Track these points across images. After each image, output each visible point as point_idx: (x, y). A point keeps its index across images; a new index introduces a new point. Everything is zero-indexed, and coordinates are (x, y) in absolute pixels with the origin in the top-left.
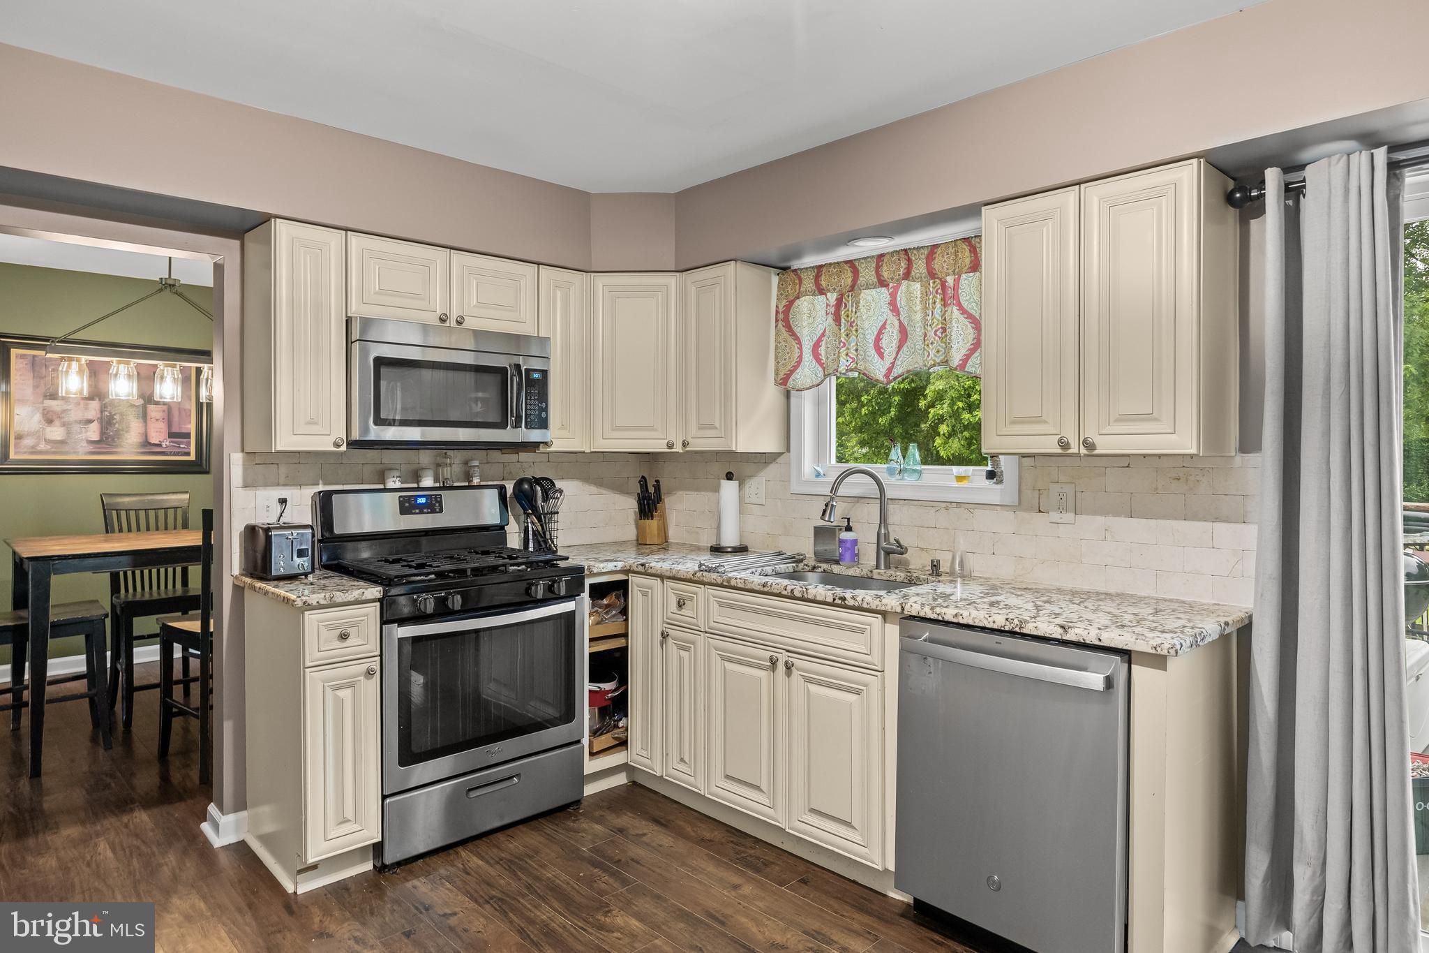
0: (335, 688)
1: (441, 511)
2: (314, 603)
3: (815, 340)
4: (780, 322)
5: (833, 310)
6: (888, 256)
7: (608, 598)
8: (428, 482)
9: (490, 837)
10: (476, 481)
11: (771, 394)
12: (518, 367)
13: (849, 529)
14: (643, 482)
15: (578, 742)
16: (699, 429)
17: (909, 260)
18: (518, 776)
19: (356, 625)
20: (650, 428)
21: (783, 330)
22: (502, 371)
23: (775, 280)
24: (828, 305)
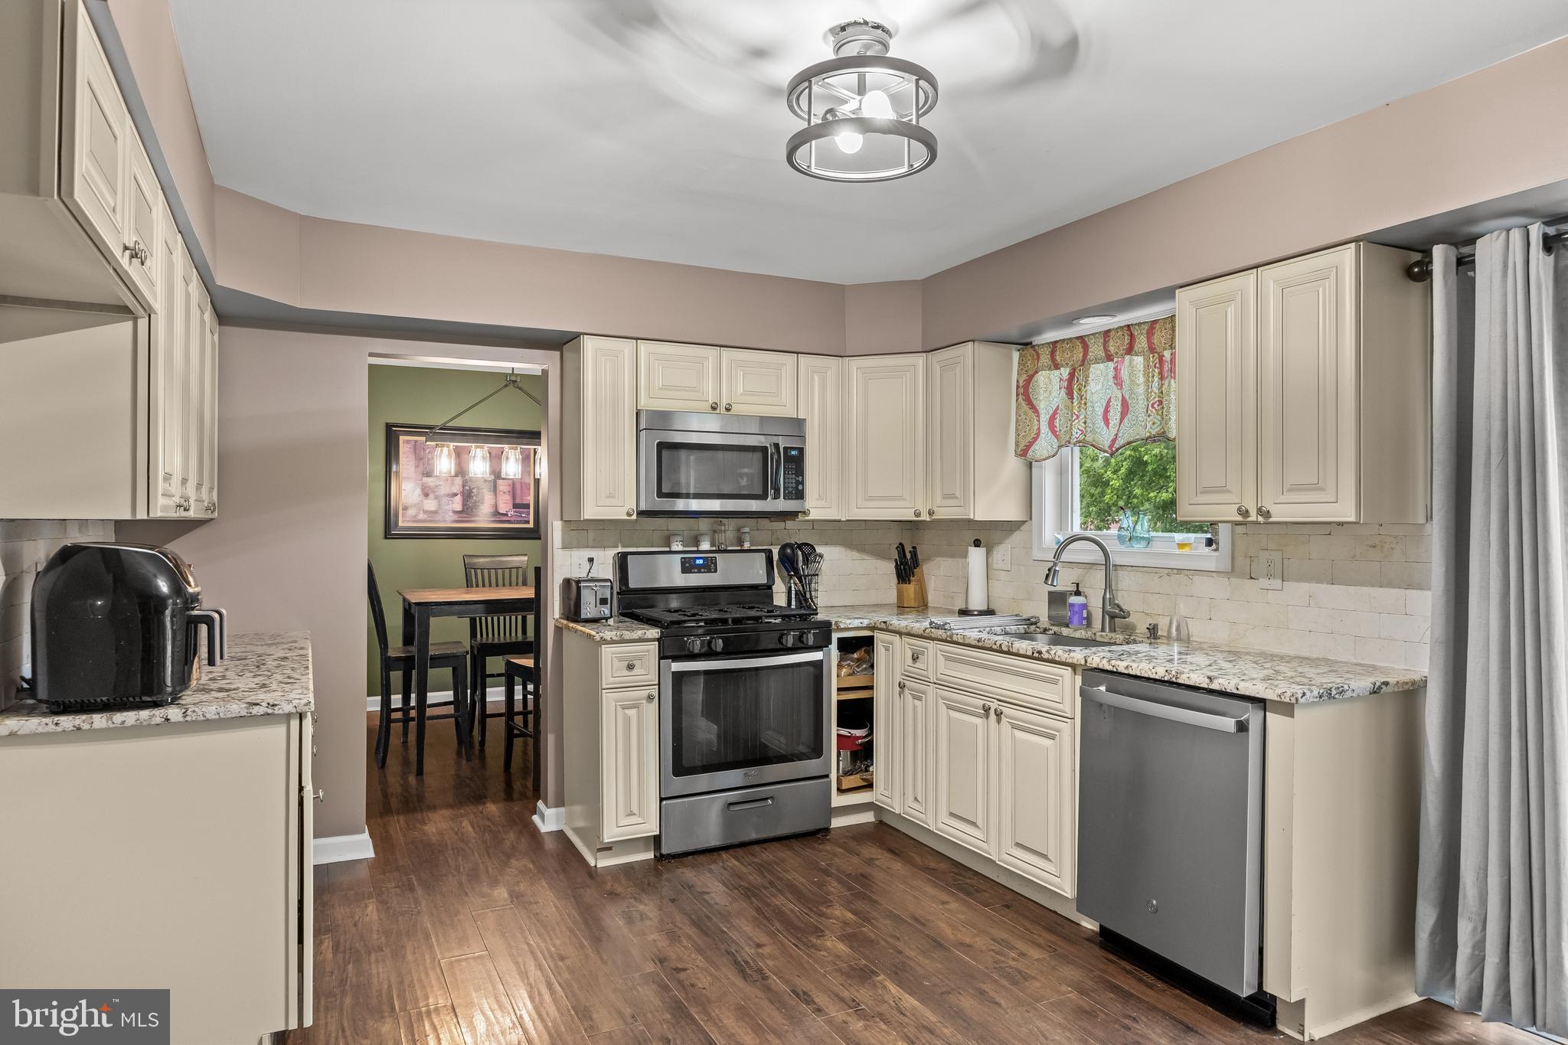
0: (624, 708)
1: (716, 571)
2: (609, 639)
3: (1051, 412)
4: (1021, 397)
5: (1065, 384)
6: (1113, 332)
7: (858, 653)
8: (705, 546)
9: (749, 847)
10: (747, 546)
11: (1013, 465)
12: (777, 446)
13: (1078, 593)
14: (901, 548)
15: (827, 776)
16: (943, 498)
17: (1132, 336)
18: (771, 798)
19: (640, 658)
20: (900, 498)
21: (1023, 403)
22: (764, 449)
23: (1016, 355)
24: (1061, 380)
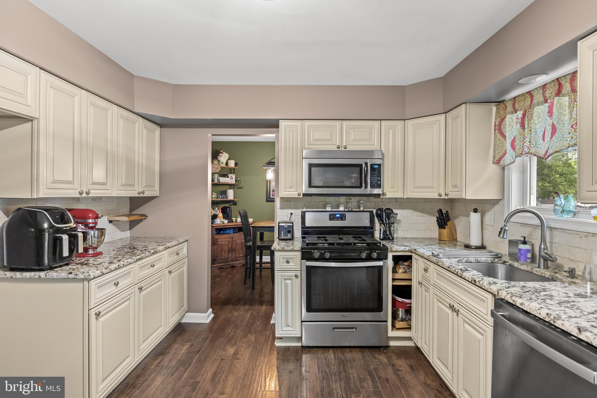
0: (285, 279)
1: (345, 220)
2: (278, 249)
3: (512, 138)
4: (497, 131)
5: (520, 120)
6: (548, 85)
7: (407, 262)
8: (342, 209)
9: (344, 349)
10: (362, 209)
11: (493, 169)
12: (366, 164)
13: (525, 243)
14: (440, 211)
15: (386, 321)
16: (453, 187)
17: (560, 85)
18: (356, 328)
19: (292, 258)
20: (432, 187)
21: (498, 135)
22: (360, 166)
23: (494, 109)
24: (517, 118)
